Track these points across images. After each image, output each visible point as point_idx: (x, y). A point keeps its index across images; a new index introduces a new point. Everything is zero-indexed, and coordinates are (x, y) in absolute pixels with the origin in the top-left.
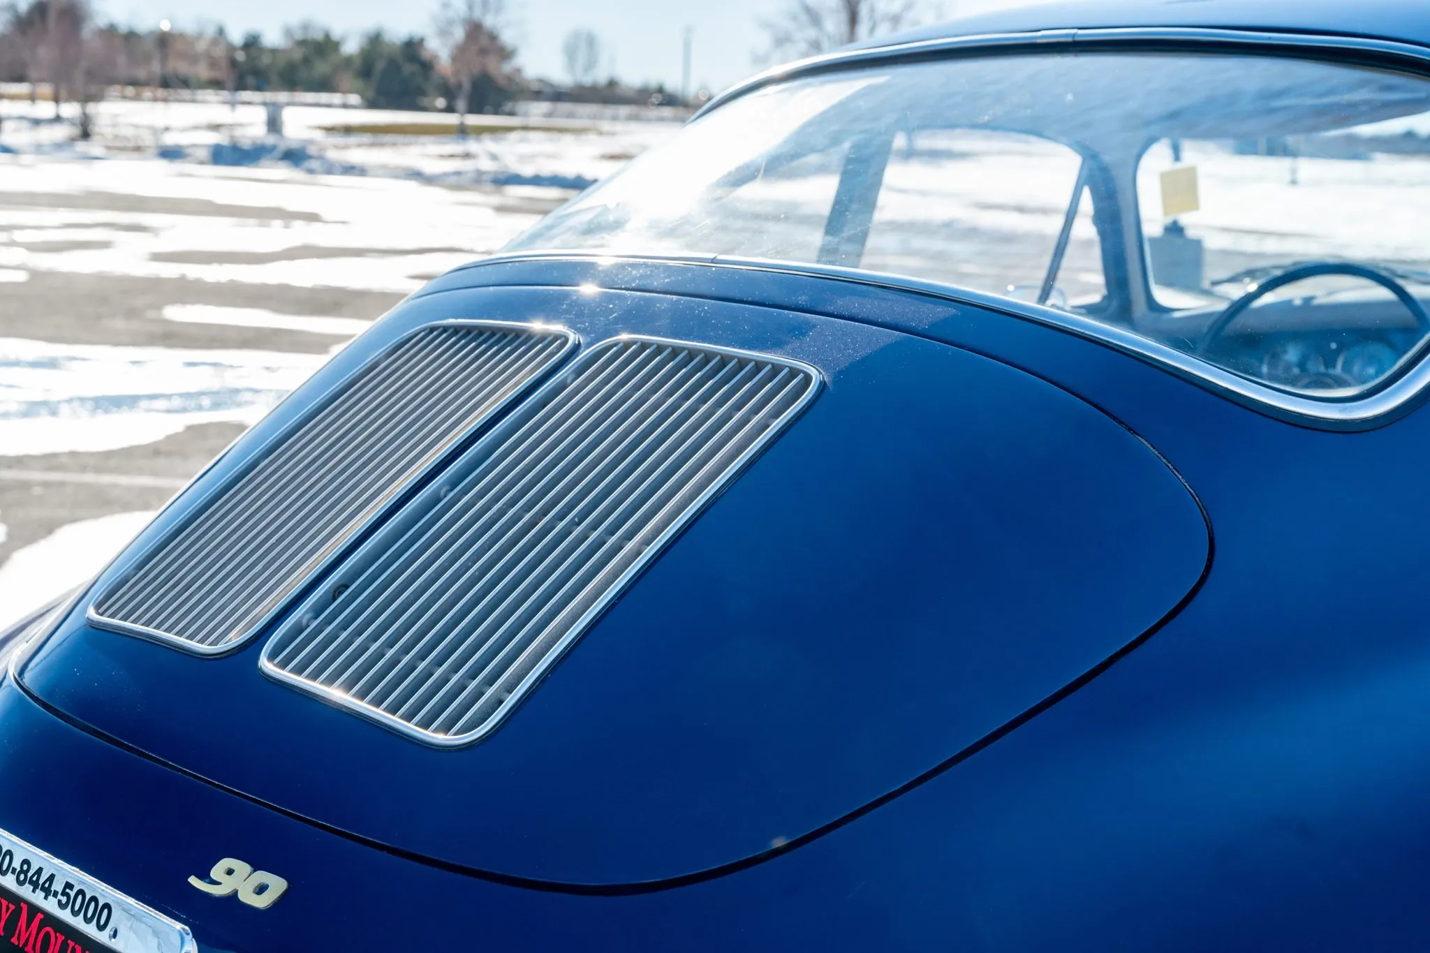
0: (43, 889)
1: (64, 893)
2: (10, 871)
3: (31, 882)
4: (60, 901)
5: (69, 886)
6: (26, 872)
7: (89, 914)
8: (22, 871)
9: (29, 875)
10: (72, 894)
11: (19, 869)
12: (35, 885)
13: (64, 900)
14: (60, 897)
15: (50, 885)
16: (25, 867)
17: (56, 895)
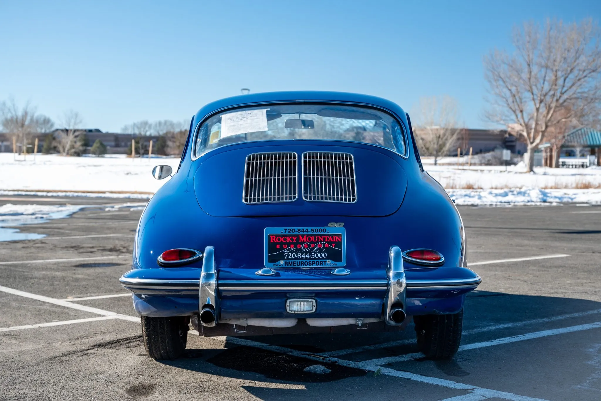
4: (312, 232)
5: (312, 229)
9: (301, 230)
12: (304, 231)
15: (307, 230)
16: (299, 230)
17: (310, 231)
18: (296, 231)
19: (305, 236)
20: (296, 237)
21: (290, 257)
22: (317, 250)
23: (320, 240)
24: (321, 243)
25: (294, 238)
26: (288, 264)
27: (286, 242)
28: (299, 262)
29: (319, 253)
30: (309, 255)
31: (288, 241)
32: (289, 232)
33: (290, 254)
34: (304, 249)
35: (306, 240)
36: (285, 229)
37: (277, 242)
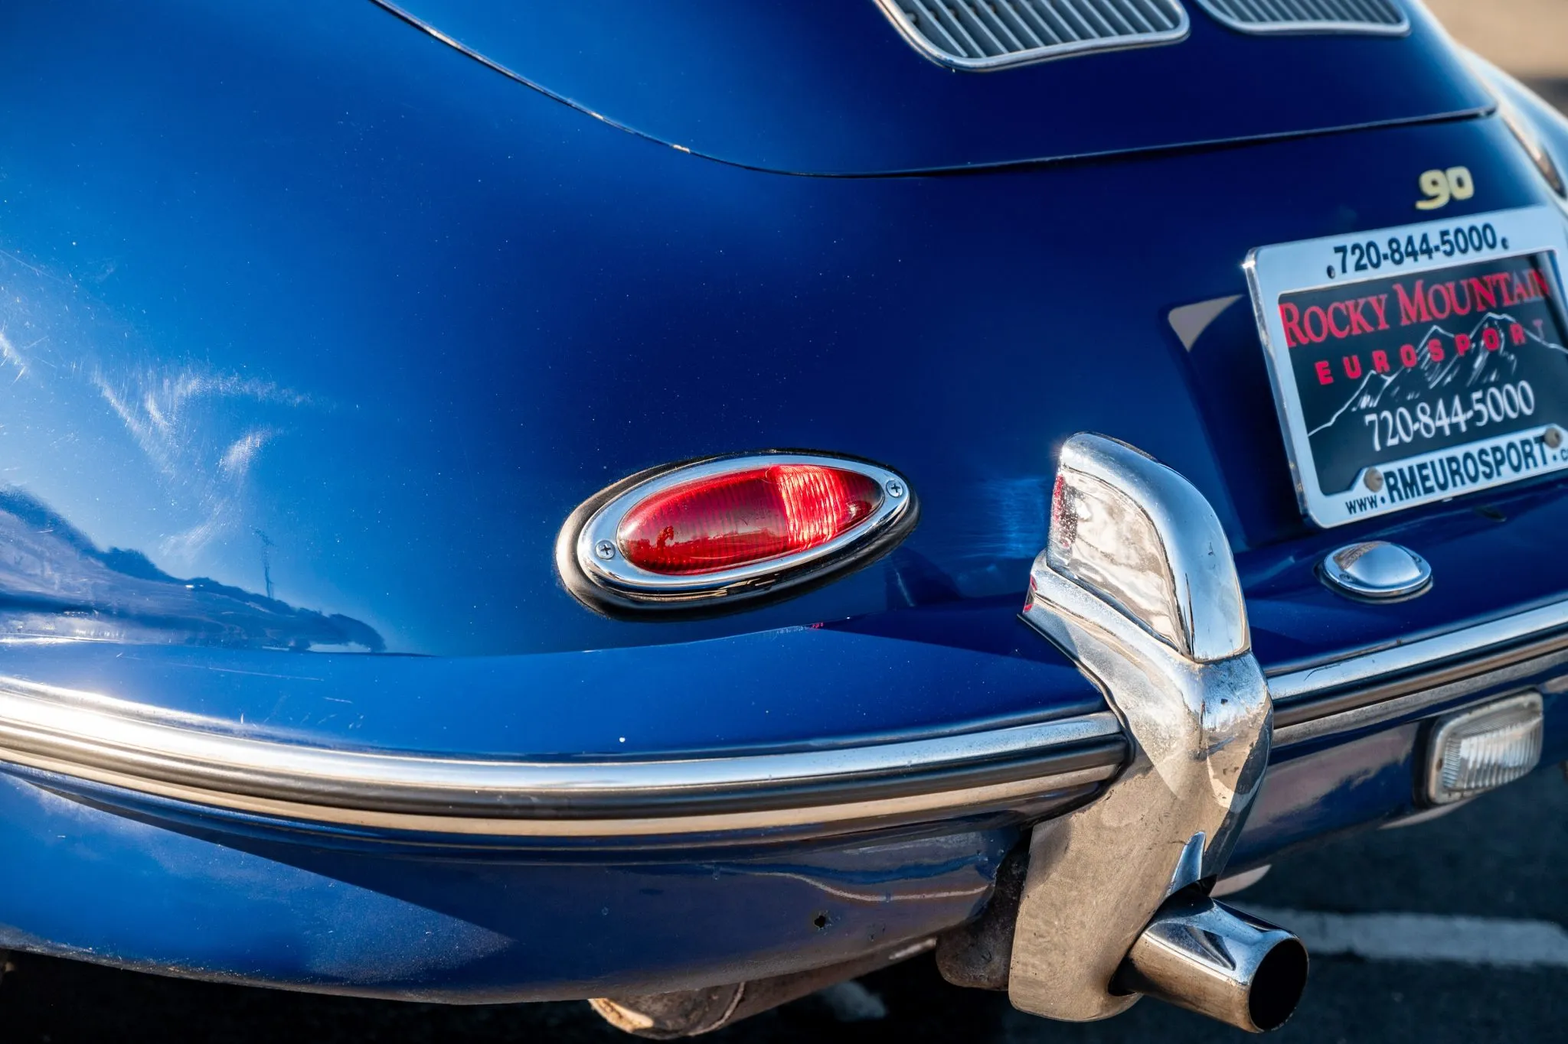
0: (1423, 252)
1: (1444, 243)
2: (1382, 257)
3: (1408, 254)
4: (1445, 252)
5: (1444, 233)
6: (1398, 250)
7: (1476, 243)
8: (1393, 252)
9: (1403, 249)
10: (1451, 237)
11: (1389, 252)
12: (1413, 254)
13: (1447, 247)
14: (1442, 248)
15: (1428, 245)
16: (1394, 246)
17: (1437, 248)
18: (1386, 257)
19: (1419, 283)
20: (1384, 297)
21: (1393, 436)
22: (1487, 369)
23: (1484, 302)
24: (1490, 320)
25: (1372, 299)
26: (1400, 485)
27: (1350, 335)
28: (1441, 461)
29: (1499, 387)
30: (1465, 410)
31: (1356, 332)
32: (1359, 267)
33: (1385, 419)
34: (1431, 369)
35: (1430, 313)
36: (1337, 250)
37: (1311, 342)
